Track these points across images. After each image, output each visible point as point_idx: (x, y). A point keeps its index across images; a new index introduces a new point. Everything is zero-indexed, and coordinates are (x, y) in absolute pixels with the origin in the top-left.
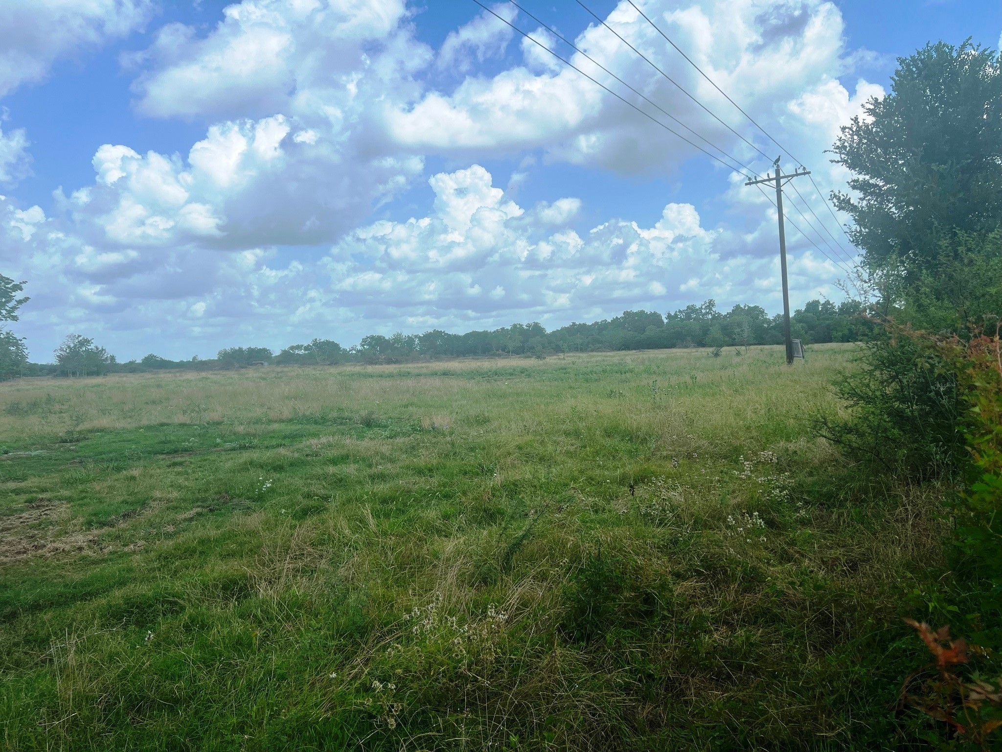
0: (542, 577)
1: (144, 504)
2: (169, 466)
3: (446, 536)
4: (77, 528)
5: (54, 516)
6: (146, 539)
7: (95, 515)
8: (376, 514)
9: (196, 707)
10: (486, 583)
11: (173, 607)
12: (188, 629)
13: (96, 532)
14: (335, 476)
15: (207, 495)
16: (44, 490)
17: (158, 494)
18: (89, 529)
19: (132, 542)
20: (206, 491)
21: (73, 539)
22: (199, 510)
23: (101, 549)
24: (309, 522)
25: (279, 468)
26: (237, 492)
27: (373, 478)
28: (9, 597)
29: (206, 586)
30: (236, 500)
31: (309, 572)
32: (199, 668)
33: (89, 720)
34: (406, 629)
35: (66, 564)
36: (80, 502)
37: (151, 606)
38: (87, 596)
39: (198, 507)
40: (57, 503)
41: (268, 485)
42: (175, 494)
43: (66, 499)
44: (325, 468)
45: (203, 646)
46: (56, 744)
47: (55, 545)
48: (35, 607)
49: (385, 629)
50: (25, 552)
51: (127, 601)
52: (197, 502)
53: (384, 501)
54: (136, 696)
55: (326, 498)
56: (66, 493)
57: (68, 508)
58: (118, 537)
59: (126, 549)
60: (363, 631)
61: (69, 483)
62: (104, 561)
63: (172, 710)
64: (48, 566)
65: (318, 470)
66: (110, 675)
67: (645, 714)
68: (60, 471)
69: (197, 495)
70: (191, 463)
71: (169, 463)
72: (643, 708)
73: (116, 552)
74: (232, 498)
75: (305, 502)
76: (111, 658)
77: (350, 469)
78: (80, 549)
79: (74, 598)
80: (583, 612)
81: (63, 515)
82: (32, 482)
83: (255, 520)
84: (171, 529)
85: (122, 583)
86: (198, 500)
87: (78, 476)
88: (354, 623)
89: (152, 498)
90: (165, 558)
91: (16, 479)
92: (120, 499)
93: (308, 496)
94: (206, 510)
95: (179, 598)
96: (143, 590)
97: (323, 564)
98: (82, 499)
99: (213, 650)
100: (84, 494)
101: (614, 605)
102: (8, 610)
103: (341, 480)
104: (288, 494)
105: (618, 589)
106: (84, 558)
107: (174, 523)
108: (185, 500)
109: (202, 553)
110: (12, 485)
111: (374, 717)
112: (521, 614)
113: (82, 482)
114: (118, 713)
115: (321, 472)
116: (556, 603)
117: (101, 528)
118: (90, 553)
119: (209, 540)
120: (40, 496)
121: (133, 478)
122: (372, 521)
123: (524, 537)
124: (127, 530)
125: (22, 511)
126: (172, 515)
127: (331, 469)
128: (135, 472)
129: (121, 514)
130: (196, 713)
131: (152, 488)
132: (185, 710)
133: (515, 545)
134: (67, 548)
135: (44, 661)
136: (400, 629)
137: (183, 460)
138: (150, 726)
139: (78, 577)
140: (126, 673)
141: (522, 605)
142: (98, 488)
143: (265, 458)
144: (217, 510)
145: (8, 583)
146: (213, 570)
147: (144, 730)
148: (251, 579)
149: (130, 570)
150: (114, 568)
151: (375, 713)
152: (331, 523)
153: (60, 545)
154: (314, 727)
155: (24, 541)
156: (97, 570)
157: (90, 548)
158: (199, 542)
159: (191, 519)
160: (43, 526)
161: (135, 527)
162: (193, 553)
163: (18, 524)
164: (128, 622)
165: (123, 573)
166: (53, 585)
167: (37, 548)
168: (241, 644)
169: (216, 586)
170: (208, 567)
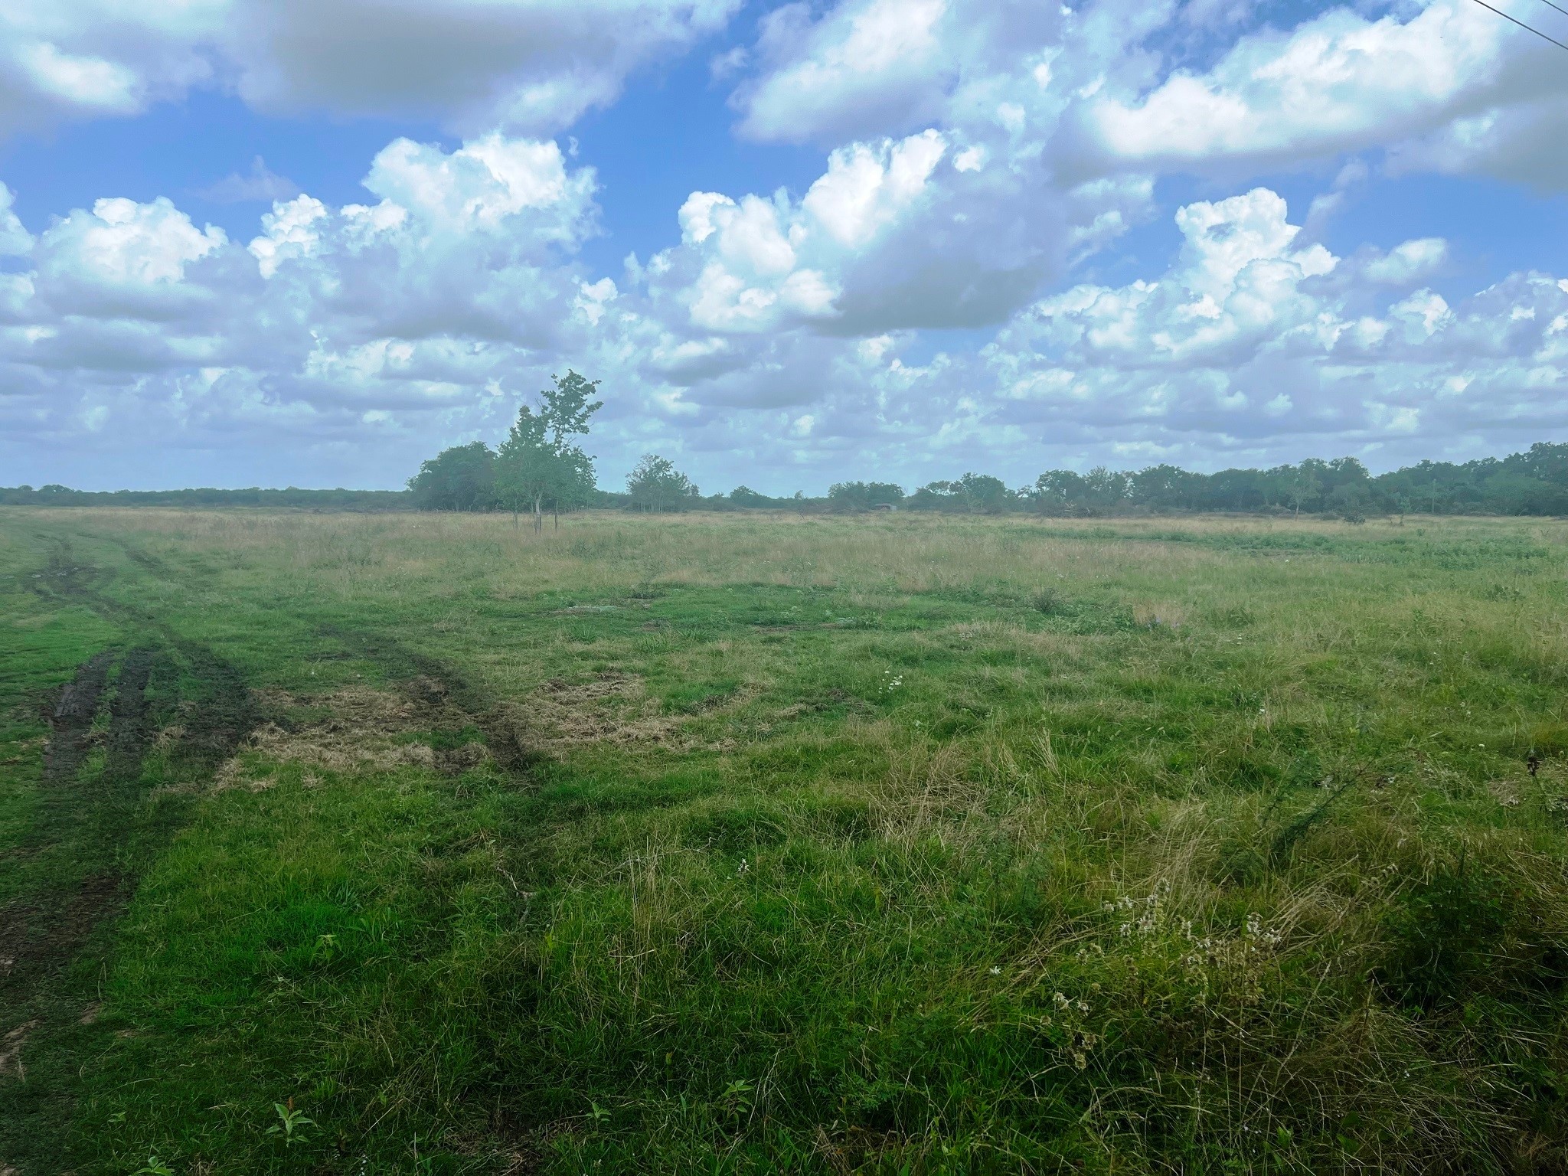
0: (1347, 889)
1: (732, 689)
2: (764, 642)
3: (1172, 798)
4: (653, 711)
5: (626, 692)
6: (735, 737)
7: (674, 696)
8: (1060, 749)
9: (800, 975)
10: (1240, 882)
11: (771, 836)
12: (789, 865)
13: (674, 719)
14: (993, 681)
15: (813, 687)
16: (614, 658)
17: (750, 679)
18: (666, 714)
19: (718, 739)
20: (811, 682)
21: (648, 725)
22: (803, 706)
23: (681, 743)
24: (954, 744)
25: (911, 661)
26: (854, 688)
27: (1052, 691)
28: (575, 788)
29: (812, 813)
30: (851, 700)
31: (954, 816)
32: (805, 924)
33: (669, 962)
34: (1104, 928)
35: (639, 755)
36: (657, 678)
37: (742, 827)
38: (666, 801)
39: (802, 702)
40: (629, 675)
41: (897, 683)
42: (771, 681)
43: (639, 672)
44: (979, 667)
45: (810, 894)
46: (630, 984)
47: (629, 730)
48: (605, 806)
49: (1071, 921)
50: (591, 735)
51: (714, 815)
52: (799, 695)
53: (1070, 730)
54: (725, 943)
55: (982, 714)
56: (639, 664)
57: (641, 684)
58: (701, 730)
59: (711, 747)
60: (1037, 917)
61: (644, 651)
62: (684, 758)
63: (769, 972)
64: (619, 756)
65: (968, 670)
66: (696, 908)
67: (1531, 1151)
68: (632, 634)
69: (800, 686)
70: (792, 640)
71: (764, 637)
72: (1529, 1141)
73: (699, 750)
74: (846, 696)
75: (949, 715)
76: (695, 887)
77: (1017, 675)
78: (656, 739)
79: (650, 801)
80: (1420, 957)
81: (638, 693)
82: (600, 645)
83: (879, 730)
84: (766, 728)
85: (707, 792)
86: (800, 693)
87: (654, 643)
88: (1024, 903)
89: (742, 682)
90: (760, 766)
91: (583, 640)
92: (704, 680)
93: (955, 706)
94: (810, 708)
95: (778, 823)
96: (733, 804)
97: (975, 809)
98: (658, 674)
99: (822, 903)
100: (661, 668)
101: (1483, 958)
102: (575, 804)
103: (1002, 689)
104: (924, 699)
105: (1492, 930)
106: (661, 752)
107: (770, 719)
108: (784, 691)
109: (807, 766)
110: (579, 647)
111: (1052, 1046)
112: (1301, 940)
113: (660, 651)
114: (702, 961)
115: (972, 673)
116: (1370, 934)
117: (681, 714)
118: (668, 746)
119: (816, 750)
120: (611, 665)
121: (720, 653)
122: (1051, 757)
123: (1313, 817)
125: (589, 681)
126: (767, 709)
127: (988, 671)
128: (723, 646)
129: (705, 700)
130: (800, 983)
131: (743, 669)
132: (786, 975)
133: (1294, 828)
134: (642, 735)
135: (616, 877)
136: (1094, 925)
137: (782, 635)
138: (743, 986)
139: (654, 775)
140: (712, 910)
141: (1304, 926)
142: (677, 662)
143: (891, 644)
144: (826, 709)
145: (575, 771)
146: (821, 792)
147: (734, 990)
148: (873, 813)
149: (716, 776)
150: (695, 770)
151: (1053, 1040)
152: (988, 750)
153: (632, 731)
154: (962, 1040)
155: (592, 720)
156: (676, 769)
157: (668, 739)
158: (802, 751)
159: (792, 718)
160: (612, 703)
161: (722, 719)
162: (794, 764)
163: (585, 697)
164: (714, 844)
165: (708, 779)
166: (625, 781)
167: (606, 730)
168: (858, 902)
169: (826, 815)
170: (815, 787)
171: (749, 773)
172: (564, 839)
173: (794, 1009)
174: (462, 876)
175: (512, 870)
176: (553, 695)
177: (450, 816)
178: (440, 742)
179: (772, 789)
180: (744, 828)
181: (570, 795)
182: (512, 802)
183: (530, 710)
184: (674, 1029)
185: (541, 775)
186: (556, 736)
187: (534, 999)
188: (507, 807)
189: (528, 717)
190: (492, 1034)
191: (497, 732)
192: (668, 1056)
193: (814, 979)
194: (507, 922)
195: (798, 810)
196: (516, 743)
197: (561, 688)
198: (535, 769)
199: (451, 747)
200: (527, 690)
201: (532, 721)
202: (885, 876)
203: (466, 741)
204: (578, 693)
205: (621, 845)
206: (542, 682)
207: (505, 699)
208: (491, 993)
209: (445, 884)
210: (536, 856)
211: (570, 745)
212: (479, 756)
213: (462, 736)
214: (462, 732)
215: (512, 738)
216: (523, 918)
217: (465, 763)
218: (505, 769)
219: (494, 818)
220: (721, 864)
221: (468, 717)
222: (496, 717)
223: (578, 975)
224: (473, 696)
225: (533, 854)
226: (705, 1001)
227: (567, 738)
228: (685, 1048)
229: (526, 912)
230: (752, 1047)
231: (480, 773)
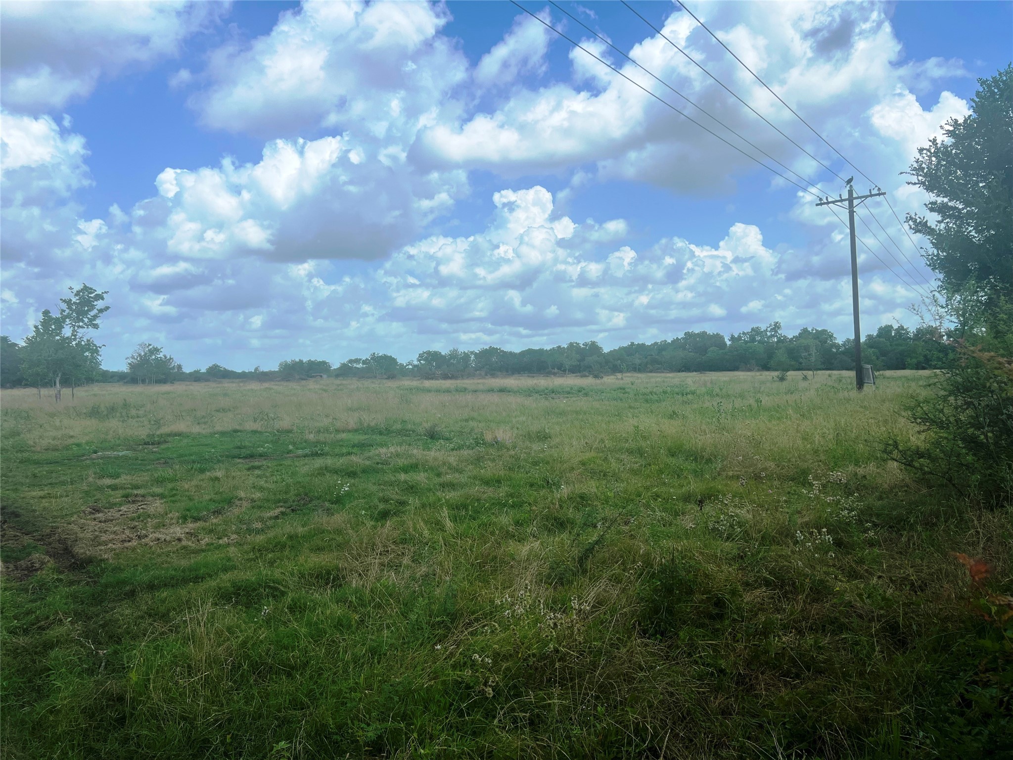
0: (617, 580)
1: (230, 502)
2: (249, 469)
3: (519, 541)
4: (174, 521)
5: (151, 510)
6: (238, 533)
7: (188, 510)
8: (454, 519)
9: (310, 673)
10: (562, 584)
11: (276, 592)
12: (292, 609)
13: (191, 525)
14: (407, 483)
15: (288, 496)
16: (137, 487)
17: (242, 494)
18: (184, 523)
19: (227, 535)
21: (172, 531)
22: (282, 509)
23: (198, 541)
24: (389, 523)
25: (352, 474)
26: (316, 494)
27: (443, 486)
28: (126, 577)
29: (302, 575)
30: (315, 502)
31: (395, 567)
33: (220, 678)
35: (168, 552)
36: (173, 499)
37: (255, 590)
38: (197, 579)
39: (281, 507)
40: (150, 498)
41: (346, 489)
42: (258, 495)
43: (158, 496)
44: (397, 475)
45: (309, 624)
46: (194, 696)
47: (157, 535)
48: (151, 587)
49: (472, 617)
50: (129, 541)
51: (234, 584)
52: (279, 502)
53: (458, 508)
54: (257, 661)
55: (403, 503)
56: (158, 490)
57: (162, 504)
58: (211, 531)
59: (221, 542)
60: (454, 617)
61: (159, 481)
62: (203, 551)
63: (289, 675)
64: (153, 554)
65: (390, 477)
66: (234, 643)
67: (717, 704)
68: (148, 470)
69: (278, 496)
70: (268, 467)
71: (247, 466)
72: (716, 698)
73: (212, 544)
74: (310, 501)
75: (381, 506)
76: (229, 629)
77: (421, 477)
78: (179, 540)
79: (185, 581)
80: (656, 611)
81: (160, 510)
82: (124, 479)
83: (339, 519)
84: (259, 525)
85: (225, 570)
86: (279, 501)
87: (167, 476)
88: (446, 610)
89: (237, 497)
90: (260, 550)
91: (111, 476)
92: (207, 497)
93: (385, 500)
94: (288, 510)
95: (279, 584)
96: (248, 576)
97: (406, 561)
98: (174, 496)
99: (318, 628)
100: (174, 492)
101: (686, 607)
102: (128, 588)
103: (412, 487)
104: (364, 498)
105: (690, 592)
106: (185, 548)
108: (268, 500)
109: (293, 547)
110: (108, 481)
111: (472, 687)
112: (596, 611)
113: (171, 480)
114: (242, 676)
115: (393, 479)
116: (631, 603)
117: (196, 522)
118: (190, 543)
119: (297, 536)
120: (136, 492)
121: (217, 479)
122: (449, 524)
123: (597, 542)
124: (220, 525)
125: (121, 505)
126: (258, 513)
127: (403, 477)
128: (219, 474)
129: (212, 511)
130: (311, 678)
131: (236, 488)
132: (301, 675)
133: (587, 550)
134: (168, 538)
137: (260, 464)
139: (184, 563)
140: (244, 643)
141: (598, 603)
142: (186, 487)
143: (338, 464)
144: (298, 510)
145: (122, 567)
146: (306, 561)
147: (267, 689)
148: (343, 570)
149: (229, 559)
150: (214, 557)
151: (472, 684)
152: (410, 524)
153: (160, 536)
154: (419, 693)
155: (127, 532)
156: (200, 558)
157: (188, 540)
158: (287, 538)
159: (277, 517)
160: (141, 519)
161: (226, 522)
162: (283, 547)
163: (119, 516)
164: (237, 602)
165: (224, 561)
166: (162, 568)
167: (139, 537)
168: (341, 625)
169: (311, 575)
170: (301, 559)
171: (251, 555)
172: (124, 612)
173: (310, 694)
174: (49, 646)
175: (87, 637)
176: (93, 516)
177: (29, 606)
178: (8, 556)
179: (271, 563)
180: (256, 590)
181: (124, 582)
182: (76, 592)
183: (76, 528)
184: (230, 720)
185: (96, 572)
186: (100, 544)
187: (124, 718)
188: (74, 596)
189: (77, 533)
190: (97, 746)
191: (53, 545)
192: (228, 737)
193: (319, 675)
194: (91, 672)
195: (292, 574)
196: (71, 552)
197: (98, 511)
198: (90, 568)
199: (18, 559)
200: (72, 515)
201: (81, 535)
202: (356, 608)
203: (29, 554)
204: (113, 513)
205: (169, 611)
206: (83, 508)
207: (54, 522)
208: (91, 718)
209: (36, 653)
210: (103, 626)
211: (115, 550)
212: (43, 563)
213: (26, 551)
214: (24, 547)
215: (66, 549)
216: (102, 668)
217: (31, 570)
218: (66, 570)
219: (66, 604)
220: (244, 615)
221: (26, 537)
222: (49, 536)
223: (157, 696)
224: (28, 522)
225: (101, 625)
226: (248, 700)
227: (110, 545)
228: (239, 731)
229: (103, 664)
230: (285, 721)
231: (47, 574)
